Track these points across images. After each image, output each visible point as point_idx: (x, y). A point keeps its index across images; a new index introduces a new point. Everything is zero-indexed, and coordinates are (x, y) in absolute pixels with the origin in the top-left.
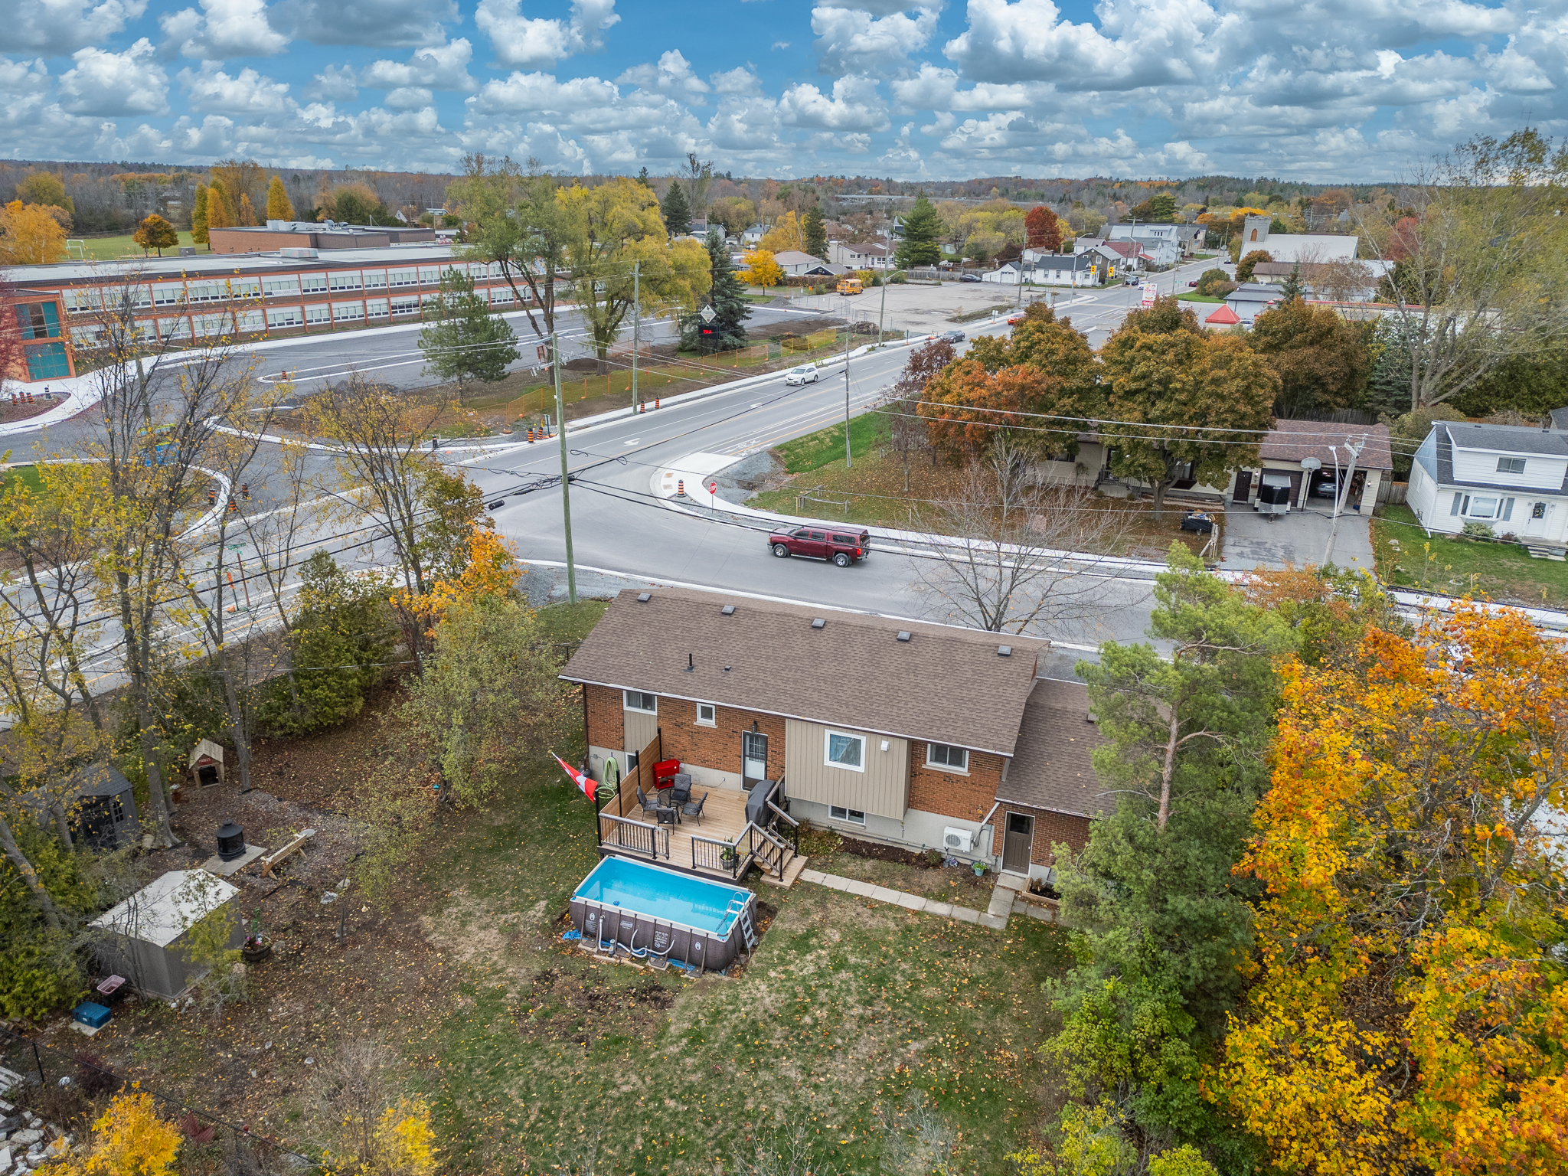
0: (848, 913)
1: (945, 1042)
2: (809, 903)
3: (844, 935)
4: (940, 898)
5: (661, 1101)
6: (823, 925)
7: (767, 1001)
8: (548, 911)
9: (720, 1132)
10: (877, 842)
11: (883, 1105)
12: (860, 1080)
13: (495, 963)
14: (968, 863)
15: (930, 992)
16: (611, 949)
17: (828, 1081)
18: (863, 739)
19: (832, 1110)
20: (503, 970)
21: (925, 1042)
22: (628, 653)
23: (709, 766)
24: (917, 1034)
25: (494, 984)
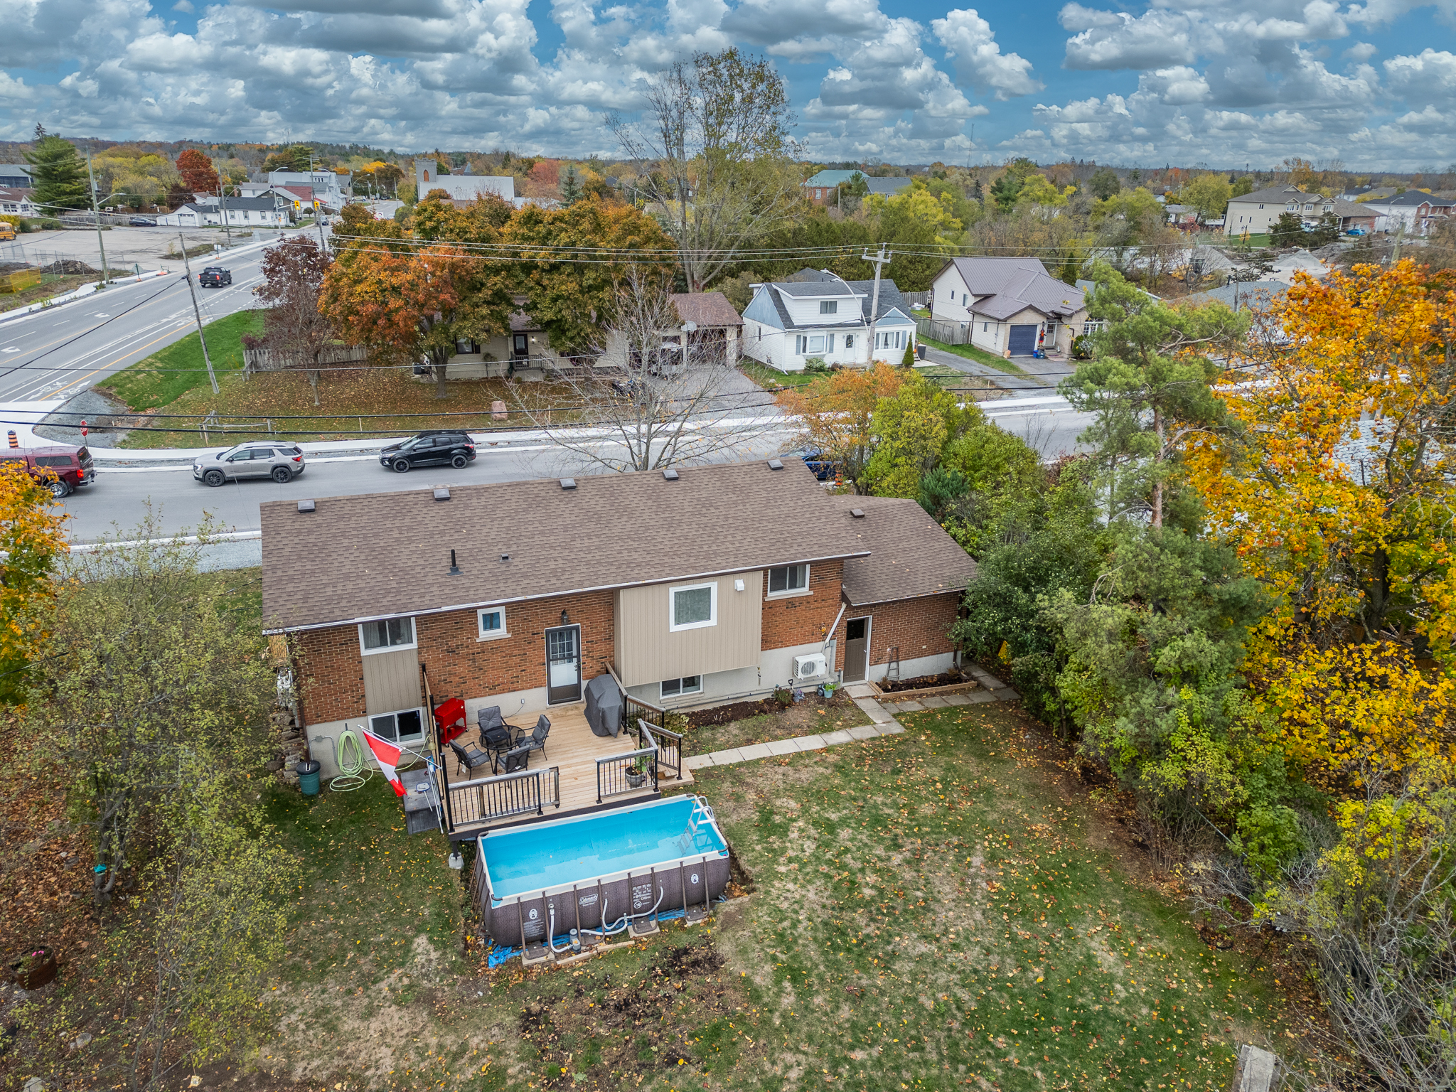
0: (776, 777)
1: (990, 843)
2: (727, 787)
3: (797, 799)
4: (825, 728)
5: (846, 1059)
6: (767, 800)
7: (811, 895)
9: (938, 1047)
10: (717, 705)
11: (1023, 925)
12: (978, 916)
14: (813, 689)
15: (926, 809)
16: (576, 942)
17: (957, 934)
18: (714, 586)
19: (995, 959)
21: (978, 853)
22: (347, 577)
23: (503, 691)
24: (966, 849)
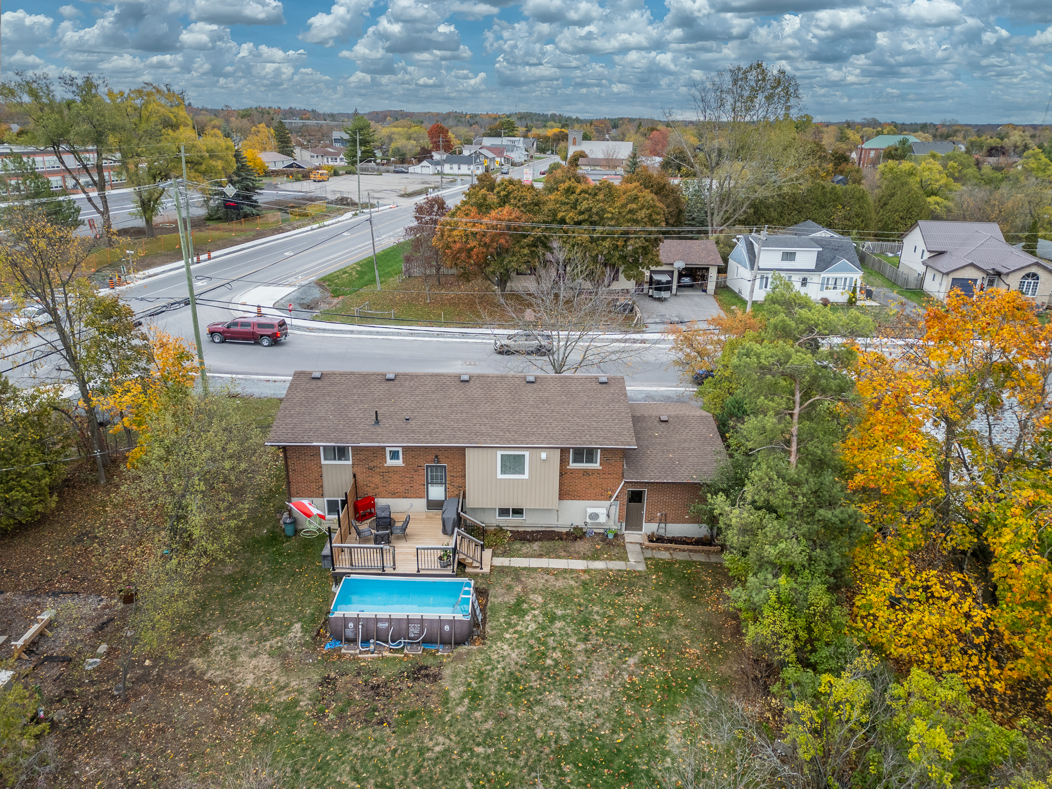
0: (541, 581)
1: (649, 652)
2: (508, 580)
3: (544, 597)
4: (595, 557)
5: (471, 750)
6: (526, 594)
7: (514, 656)
8: (305, 630)
9: (528, 760)
10: (534, 529)
11: (632, 707)
12: (608, 694)
13: (277, 681)
14: (602, 531)
15: (622, 622)
16: (372, 647)
17: (586, 701)
18: (527, 454)
19: (599, 721)
20: (287, 685)
21: (636, 657)
22: (319, 419)
23: (399, 497)
24: (630, 652)
25: (285, 698)
